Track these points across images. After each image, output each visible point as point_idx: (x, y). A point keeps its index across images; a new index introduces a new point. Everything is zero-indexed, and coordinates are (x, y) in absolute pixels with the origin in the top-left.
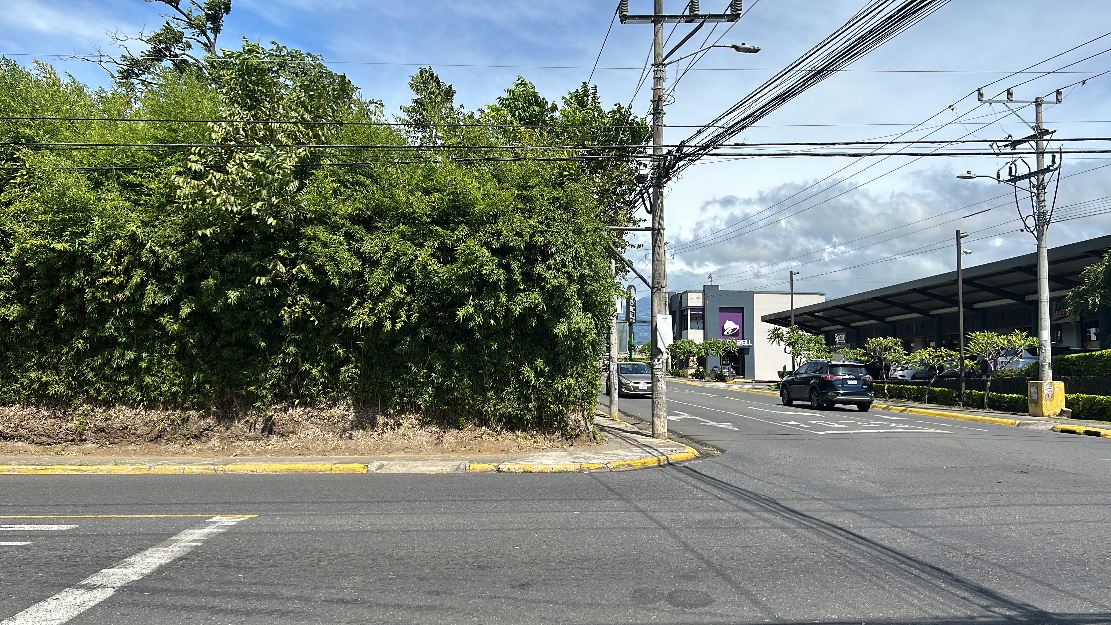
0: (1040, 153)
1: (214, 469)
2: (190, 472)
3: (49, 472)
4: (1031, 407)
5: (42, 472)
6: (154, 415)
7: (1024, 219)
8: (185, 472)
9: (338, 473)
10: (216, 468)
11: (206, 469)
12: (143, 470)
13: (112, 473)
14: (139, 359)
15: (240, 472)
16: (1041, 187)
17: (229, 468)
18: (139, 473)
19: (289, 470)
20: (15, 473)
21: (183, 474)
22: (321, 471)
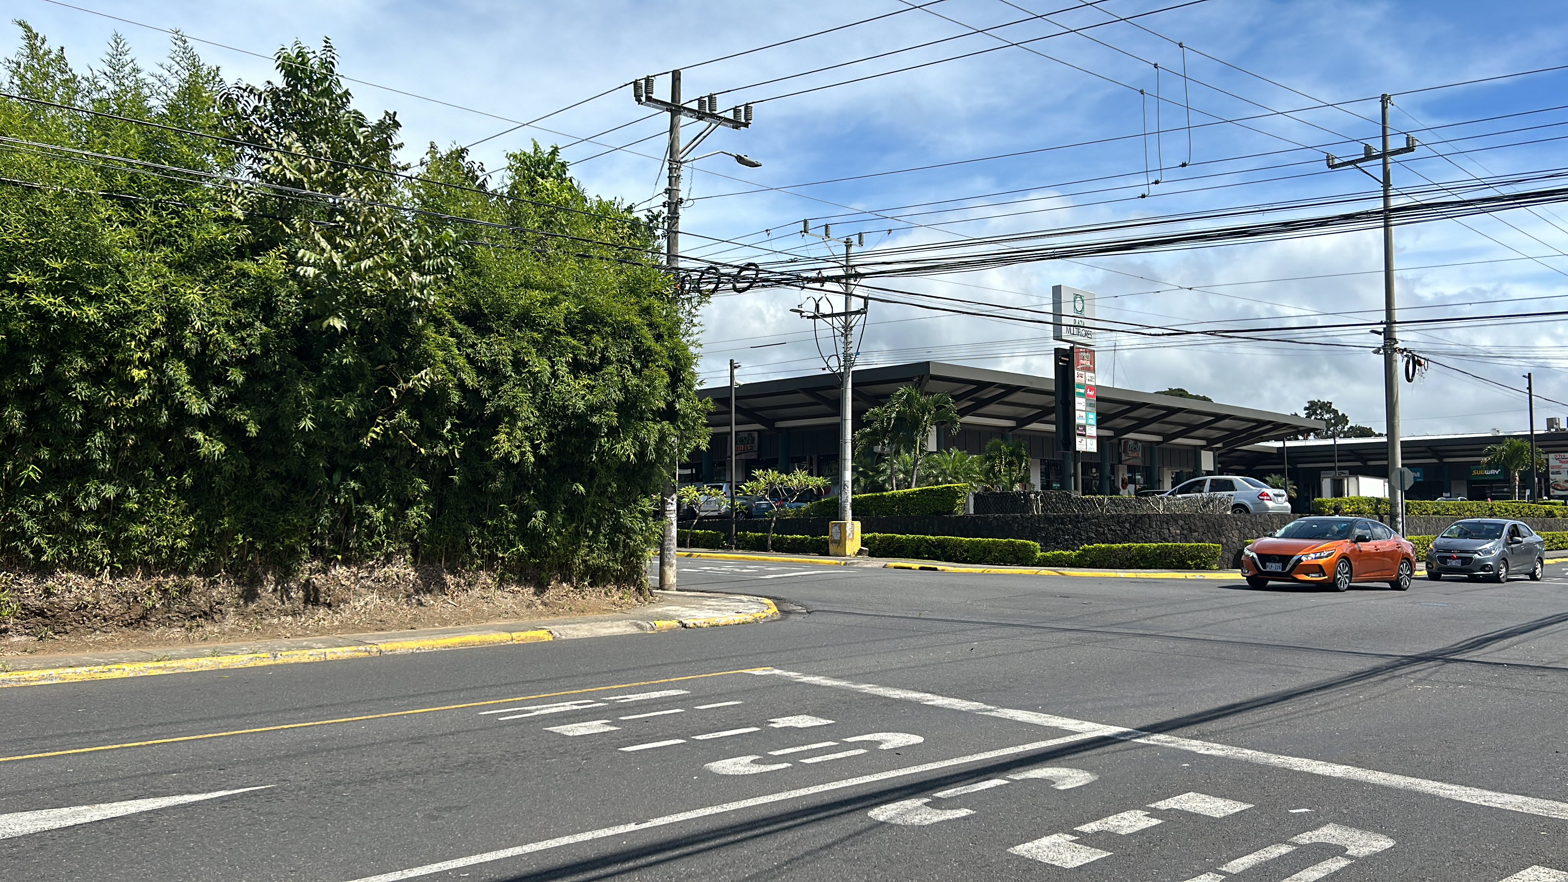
0: (848, 295)
1: (366, 651)
2: (334, 657)
3: (116, 675)
4: (832, 548)
5: (104, 676)
6: (127, 584)
7: (826, 359)
8: (328, 658)
9: (521, 642)
10: (368, 649)
11: (355, 651)
12: (265, 659)
13: (221, 667)
14: (122, 497)
15: (403, 650)
16: (847, 328)
17: (386, 647)
18: (262, 664)
19: (463, 644)
20: (54, 682)
21: (326, 661)
22: (501, 641)
